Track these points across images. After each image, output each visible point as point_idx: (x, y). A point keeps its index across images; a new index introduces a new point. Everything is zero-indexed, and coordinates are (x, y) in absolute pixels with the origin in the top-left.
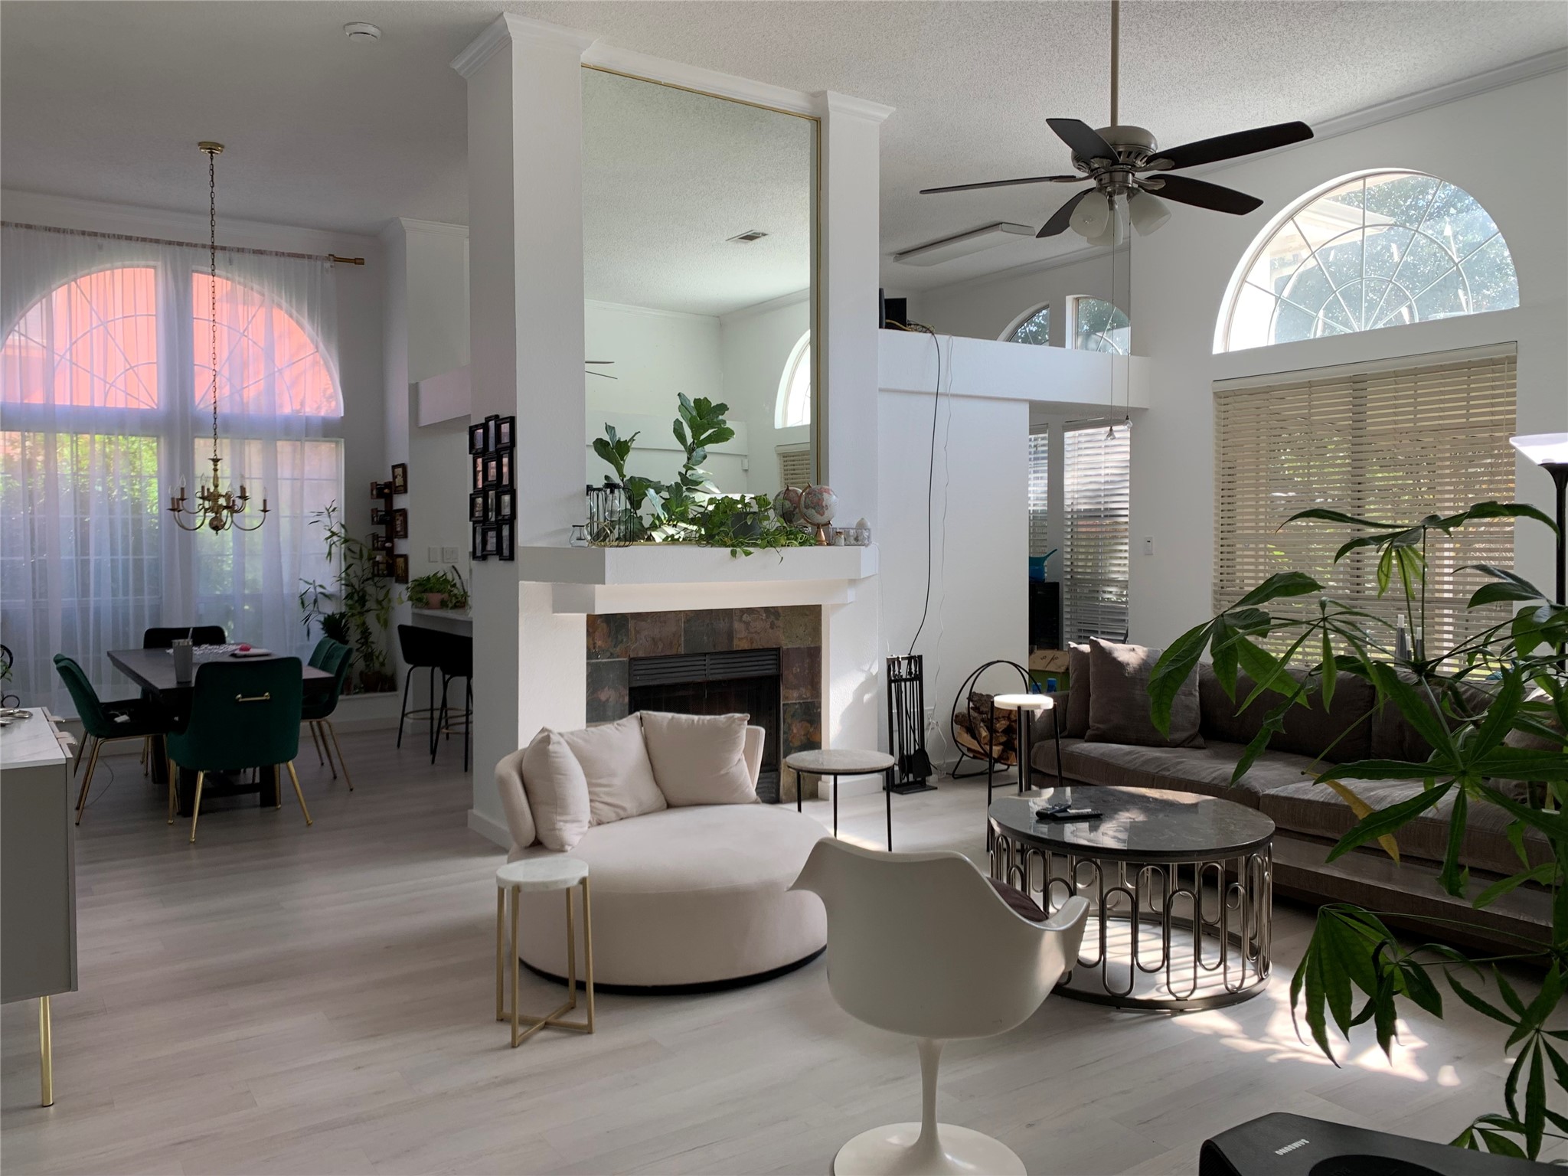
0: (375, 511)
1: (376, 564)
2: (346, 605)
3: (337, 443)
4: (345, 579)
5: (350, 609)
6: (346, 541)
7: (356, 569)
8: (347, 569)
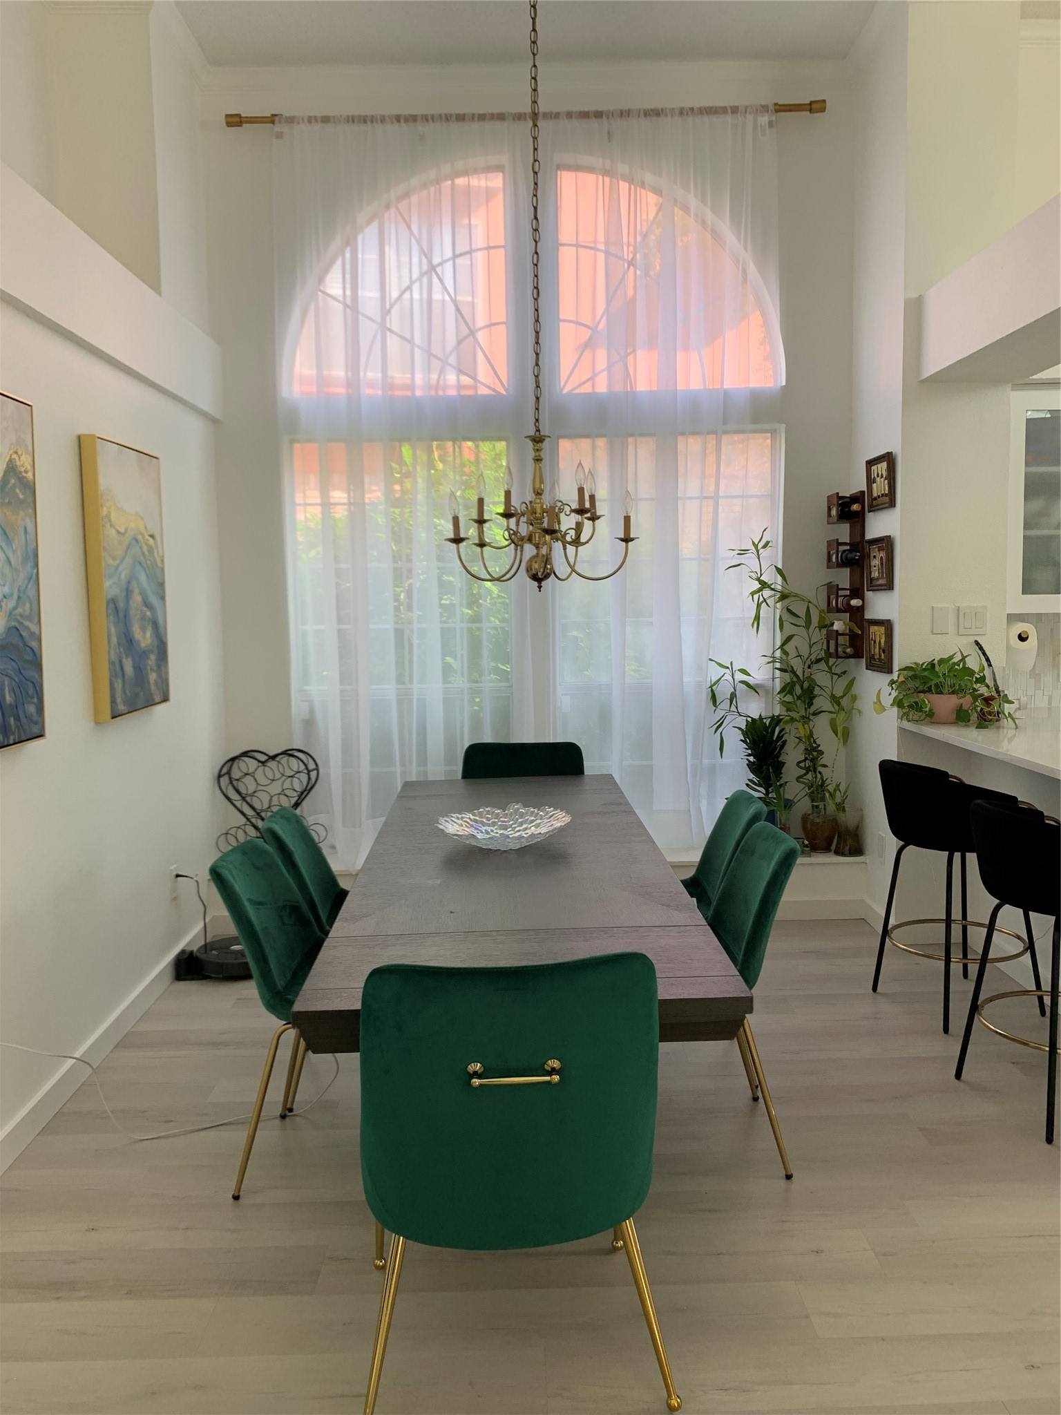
0: (834, 544)
1: (833, 635)
2: (783, 703)
3: (773, 432)
4: (781, 660)
5: (788, 710)
6: (783, 597)
7: (800, 643)
8: (783, 645)
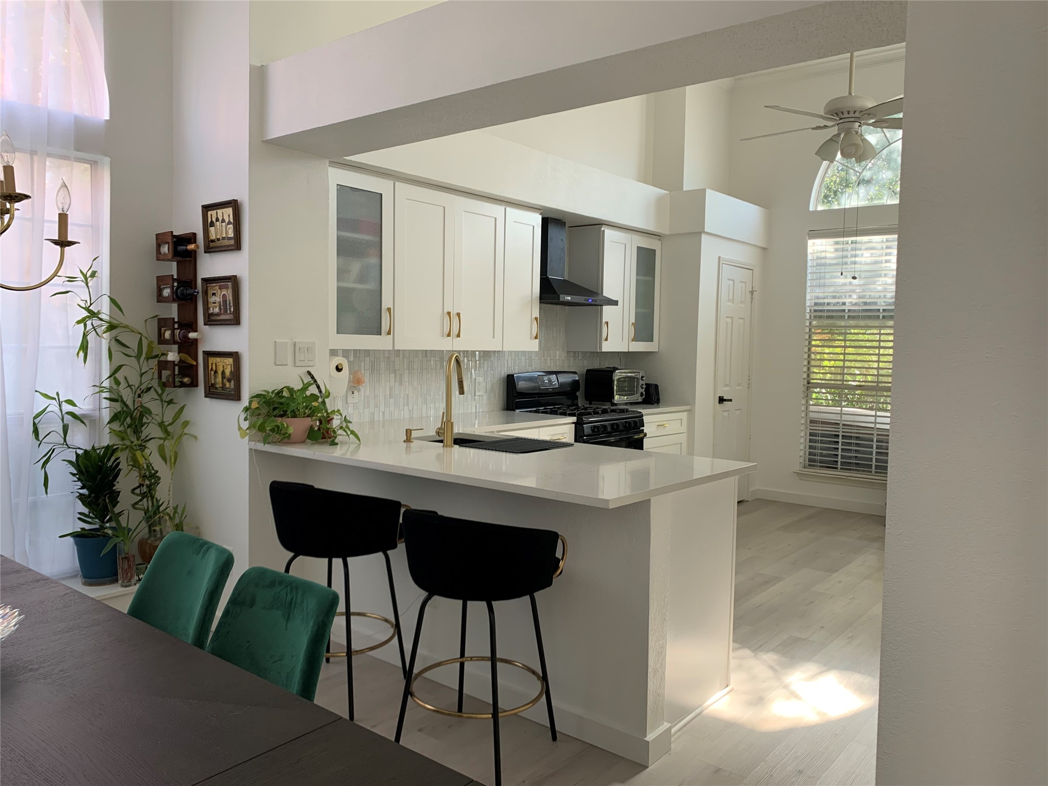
0: (161, 281)
4: (110, 390)
6: (111, 327)
7: (131, 373)
8: (112, 375)
